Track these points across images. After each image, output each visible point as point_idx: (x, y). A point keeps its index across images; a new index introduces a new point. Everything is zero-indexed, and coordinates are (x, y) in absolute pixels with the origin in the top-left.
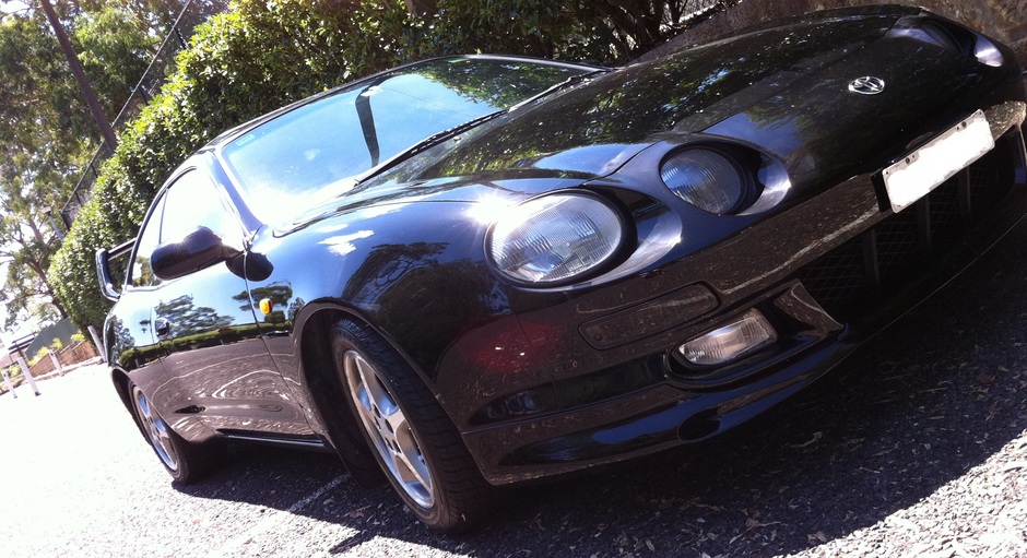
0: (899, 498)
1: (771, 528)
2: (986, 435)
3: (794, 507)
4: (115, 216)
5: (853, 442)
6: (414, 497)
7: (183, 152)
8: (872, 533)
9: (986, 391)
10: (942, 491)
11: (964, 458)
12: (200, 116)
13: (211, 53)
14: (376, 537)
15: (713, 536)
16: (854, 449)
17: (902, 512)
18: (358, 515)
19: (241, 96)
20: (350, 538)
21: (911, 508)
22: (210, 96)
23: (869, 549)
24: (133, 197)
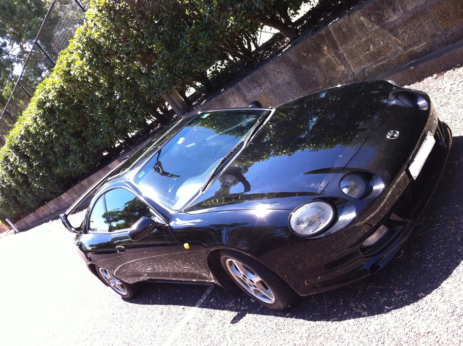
0: (441, 276)
1: (404, 293)
2: (461, 247)
3: (408, 284)
4: (11, 171)
5: (416, 254)
6: (263, 301)
7: (41, 139)
8: (439, 291)
9: (453, 228)
10: (455, 271)
11: (457, 257)
12: (47, 124)
13: (48, 97)
14: (247, 314)
15: (385, 299)
16: (418, 257)
17: (445, 282)
18: (232, 305)
19: (66, 112)
20: (236, 316)
21: (447, 279)
22: (51, 114)
23: (441, 297)
24: (19, 162)
